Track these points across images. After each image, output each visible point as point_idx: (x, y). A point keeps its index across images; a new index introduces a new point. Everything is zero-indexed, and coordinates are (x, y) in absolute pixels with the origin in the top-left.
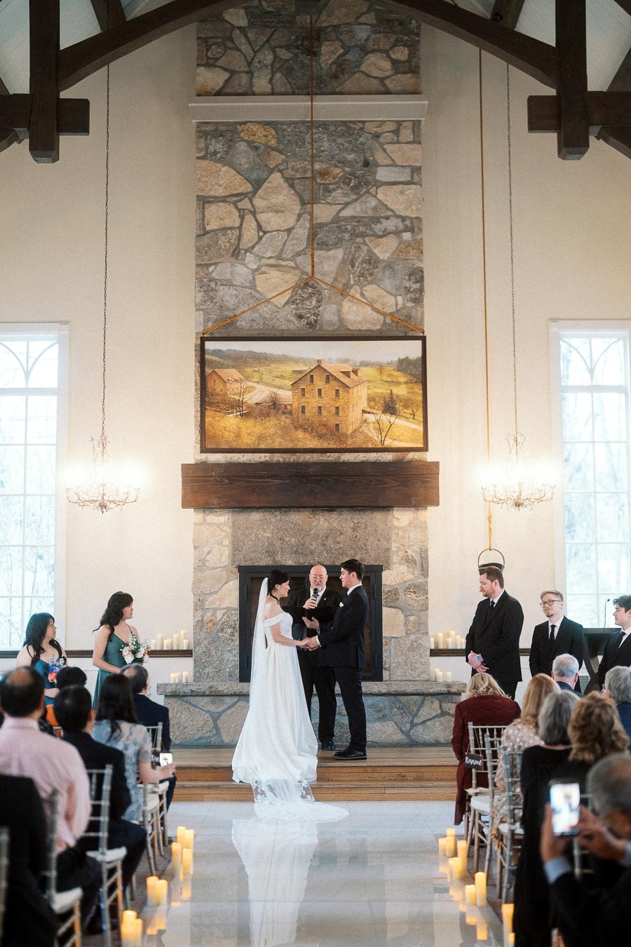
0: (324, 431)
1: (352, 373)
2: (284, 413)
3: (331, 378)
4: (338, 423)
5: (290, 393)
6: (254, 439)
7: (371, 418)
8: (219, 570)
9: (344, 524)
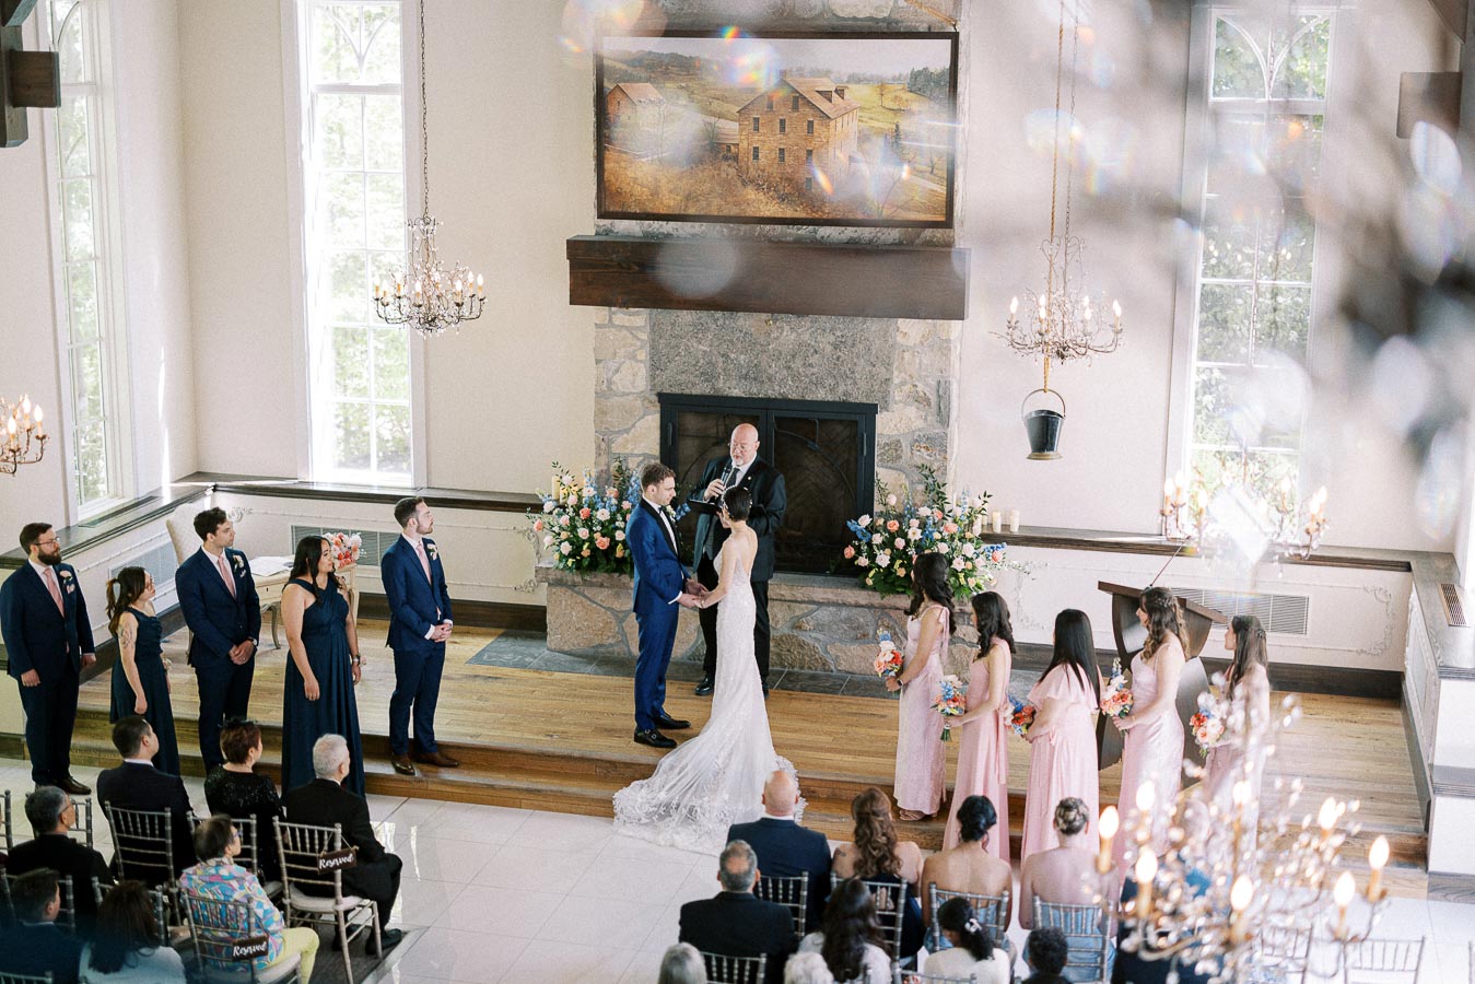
0: (788, 190)
1: (834, 94)
2: (726, 158)
3: (800, 102)
4: (808, 176)
5: (735, 126)
6: (679, 198)
8: (630, 397)
9: (819, 339)
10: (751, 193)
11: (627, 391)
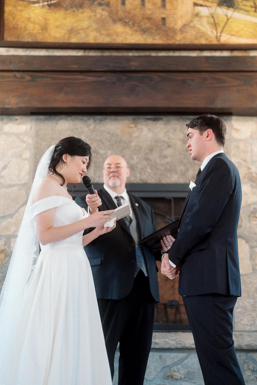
0: (148, 25)
4: (164, 16)
6: (63, 32)
7: (204, 11)
8: (16, 188)
9: (172, 136)
10: (119, 28)
11: (13, 183)
